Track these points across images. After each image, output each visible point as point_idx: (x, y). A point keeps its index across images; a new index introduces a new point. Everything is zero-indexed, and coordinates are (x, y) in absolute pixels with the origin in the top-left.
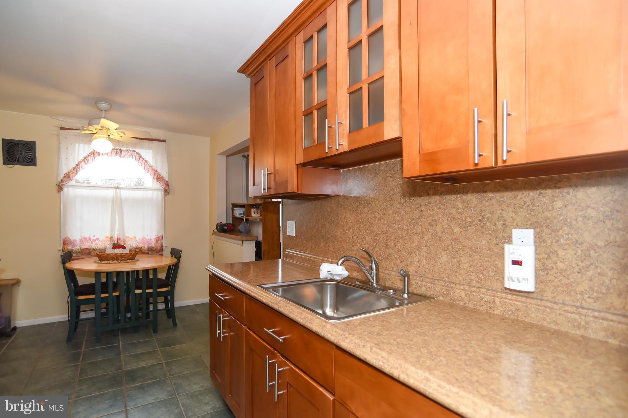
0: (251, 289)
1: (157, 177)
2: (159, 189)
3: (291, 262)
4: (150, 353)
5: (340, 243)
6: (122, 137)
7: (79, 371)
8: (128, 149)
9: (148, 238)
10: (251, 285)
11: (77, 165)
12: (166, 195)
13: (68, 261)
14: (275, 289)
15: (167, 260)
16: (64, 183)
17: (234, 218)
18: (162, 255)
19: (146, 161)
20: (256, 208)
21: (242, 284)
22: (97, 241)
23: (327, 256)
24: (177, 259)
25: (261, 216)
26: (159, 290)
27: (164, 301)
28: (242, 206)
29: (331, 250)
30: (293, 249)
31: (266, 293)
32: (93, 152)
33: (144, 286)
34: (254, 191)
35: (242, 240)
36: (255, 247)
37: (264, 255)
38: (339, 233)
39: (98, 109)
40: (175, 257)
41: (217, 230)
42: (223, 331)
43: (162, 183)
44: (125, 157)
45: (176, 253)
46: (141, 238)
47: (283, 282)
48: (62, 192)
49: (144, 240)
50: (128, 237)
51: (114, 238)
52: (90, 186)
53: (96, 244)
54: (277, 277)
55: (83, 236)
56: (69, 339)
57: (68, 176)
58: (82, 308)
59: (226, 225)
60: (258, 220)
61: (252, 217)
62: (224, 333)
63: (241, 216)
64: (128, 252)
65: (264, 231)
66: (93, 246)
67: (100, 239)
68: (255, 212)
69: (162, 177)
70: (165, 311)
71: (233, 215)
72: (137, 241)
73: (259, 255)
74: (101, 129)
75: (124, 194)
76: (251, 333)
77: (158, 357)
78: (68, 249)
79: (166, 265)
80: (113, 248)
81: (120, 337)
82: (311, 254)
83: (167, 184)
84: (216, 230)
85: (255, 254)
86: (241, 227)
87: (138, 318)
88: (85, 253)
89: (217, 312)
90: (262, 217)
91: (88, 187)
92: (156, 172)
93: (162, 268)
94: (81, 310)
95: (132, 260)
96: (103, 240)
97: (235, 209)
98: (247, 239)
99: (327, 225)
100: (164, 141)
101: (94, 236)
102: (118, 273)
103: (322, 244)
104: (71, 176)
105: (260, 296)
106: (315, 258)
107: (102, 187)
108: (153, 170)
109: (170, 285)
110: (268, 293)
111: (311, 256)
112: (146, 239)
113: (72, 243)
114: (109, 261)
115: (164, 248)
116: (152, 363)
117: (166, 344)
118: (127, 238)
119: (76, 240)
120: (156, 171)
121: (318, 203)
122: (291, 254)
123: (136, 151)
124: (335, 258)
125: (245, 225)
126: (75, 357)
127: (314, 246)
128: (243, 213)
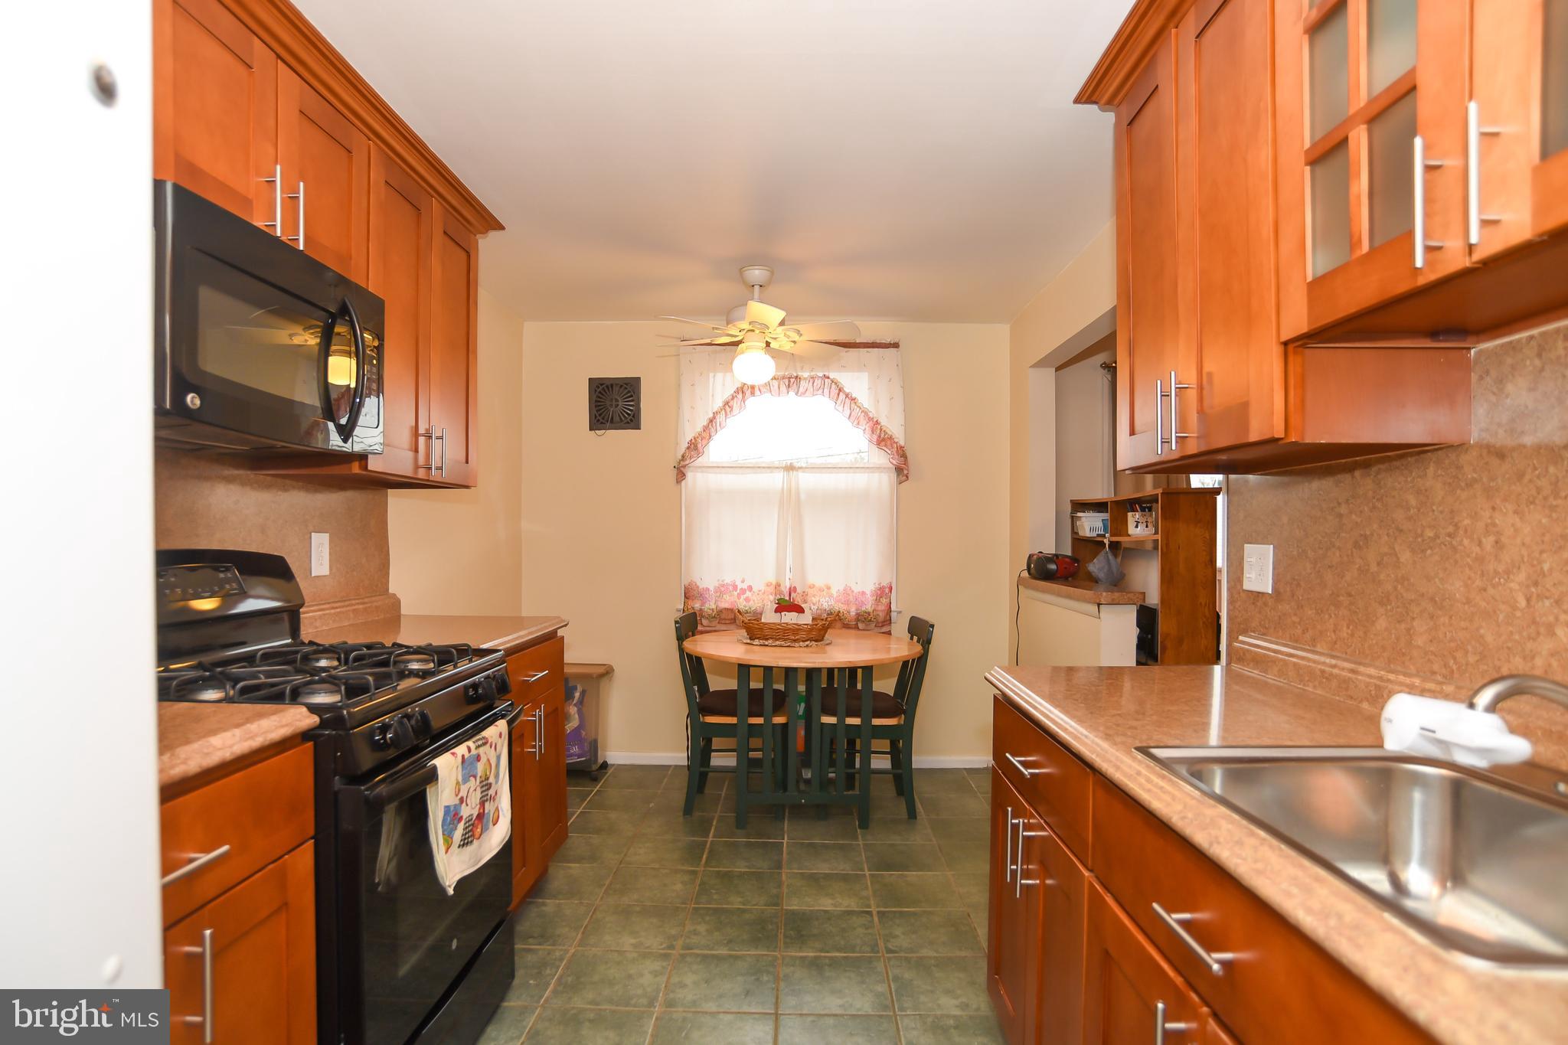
0: (1113, 759)
1: (880, 436)
2: (884, 468)
3: (1253, 678)
4: (845, 878)
5: (1463, 624)
6: (794, 342)
7: (697, 888)
8: (812, 374)
9: (857, 589)
10: (1115, 744)
11: (711, 421)
12: (900, 483)
13: (690, 633)
14: (1197, 770)
15: (900, 647)
16: (687, 462)
17: (1079, 541)
18: (889, 633)
19: (853, 399)
20: (1143, 510)
21: (1086, 737)
22: (748, 594)
23: (1399, 668)
24: (922, 645)
25: (1156, 533)
26: (876, 722)
27: (889, 750)
28: (1099, 506)
29: (1419, 647)
30: (1264, 634)
31: (1163, 777)
32: (742, 388)
33: (841, 707)
34: (1131, 452)
35: (1098, 601)
36: (1138, 626)
37: (1164, 648)
38: (1458, 584)
39: (744, 282)
40: (918, 641)
41: (1029, 574)
42: (1025, 867)
43: (889, 452)
44: (807, 394)
45: (921, 631)
46: (841, 588)
47: (1225, 744)
48: (683, 483)
49: (849, 594)
50: (812, 587)
51: (782, 588)
52: (736, 467)
53: (747, 600)
54: (1205, 726)
55: (723, 581)
56: (688, 810)
57: (694, 447)
58: (716, 742)
59: (1055, 558)
60: (1149, 546)
61: (1129, 536)
62: (1027, 874)
63: (1098, 535)
64: (810, 622)
65: (1168, 578)
66: (742, 604)
67: (755, 589)
68: (1138, 522)
69: (891, 438)
70: (891, 776)
71: (1074, 532)
72: (831, 596)
73: (1148, 649)
74: (751, 328)
75: (806, 481)
76: (1109, 899)
77: (864, 893)
78: (693, 608)
79: (896, 660)
80: (777, 610)
81: (786, 822)
82: (1333, 657)
83: (902, 453)
84: (1025, 574)
85: (1137, 646)
86: (1096, 566)
87: (825, 784)
88: (725, 619)
89: (1010, 809)
90: (1159, 537)
91: (731, 469)
92: (875, 425)
93: (884, 666)
94: (713, 748)
95: (816, 641)
96: (760, 591)
97: (1079, 514)
98: (1113, 600)
99: (1405, 556)
100: (896, 345)
101: (743, 582)
102: (789, 672)
103: (1382, 624)
104: (699, 446)
105: (1141, 785)
106: (1353, 671)
107: (759, 467)
108: (870, 419)
109: (904, 712)
110: (1170, 780)
111: (1333, 662)
112: (853, 591)
113: (701, 595)
114: (767, 639)
115: (894, 615)
116: (846, 907)
117: (885, 864)
118: (810, 587)
119: (708, 589)
120: (877, 423)
121: (1364, 482)
122: (1256, 653)
123: (831, 377)
124: (1439, 678)
125: (1108, 560)
126: (693, 853)
127: (1348, 628)
128: (1104, 527)
